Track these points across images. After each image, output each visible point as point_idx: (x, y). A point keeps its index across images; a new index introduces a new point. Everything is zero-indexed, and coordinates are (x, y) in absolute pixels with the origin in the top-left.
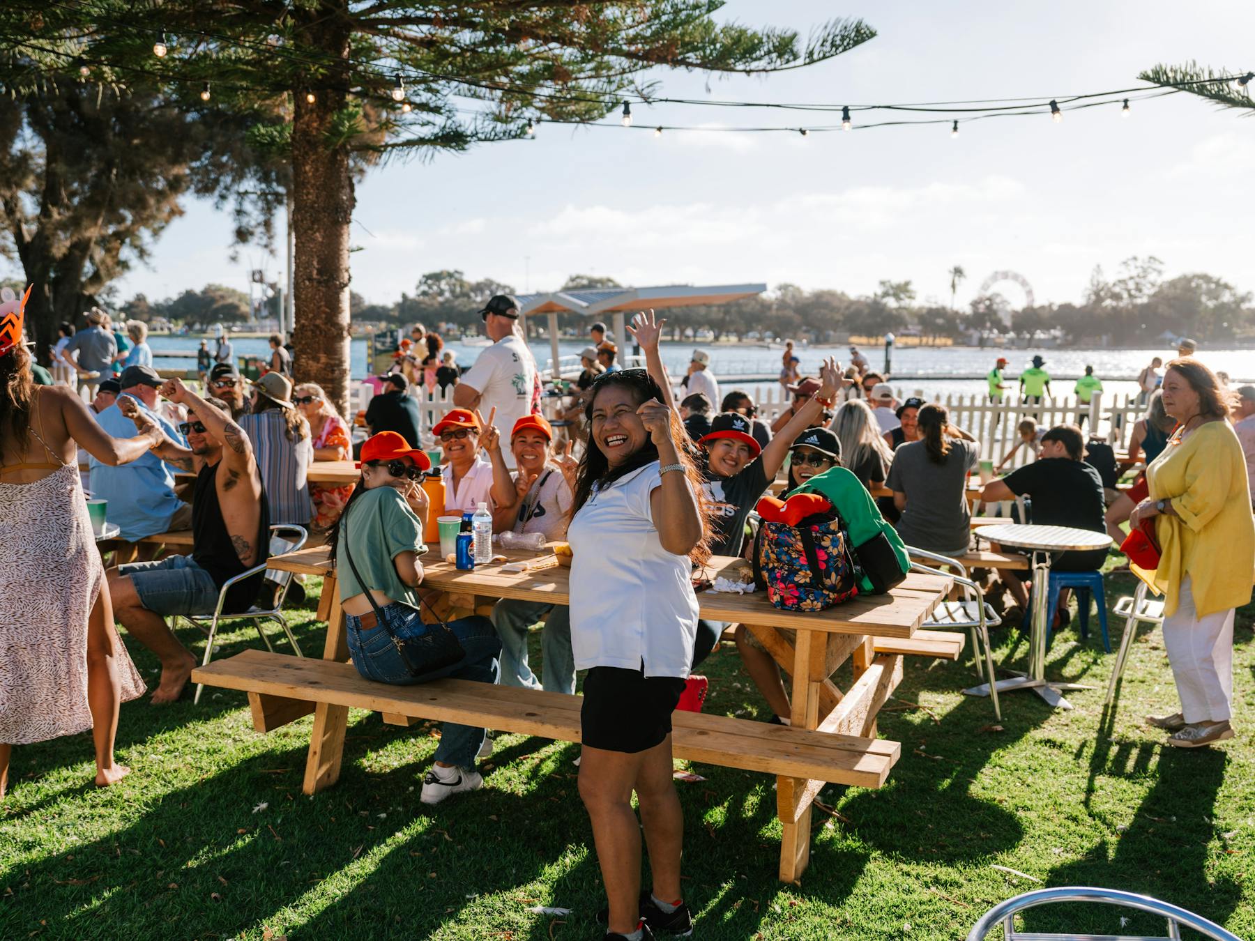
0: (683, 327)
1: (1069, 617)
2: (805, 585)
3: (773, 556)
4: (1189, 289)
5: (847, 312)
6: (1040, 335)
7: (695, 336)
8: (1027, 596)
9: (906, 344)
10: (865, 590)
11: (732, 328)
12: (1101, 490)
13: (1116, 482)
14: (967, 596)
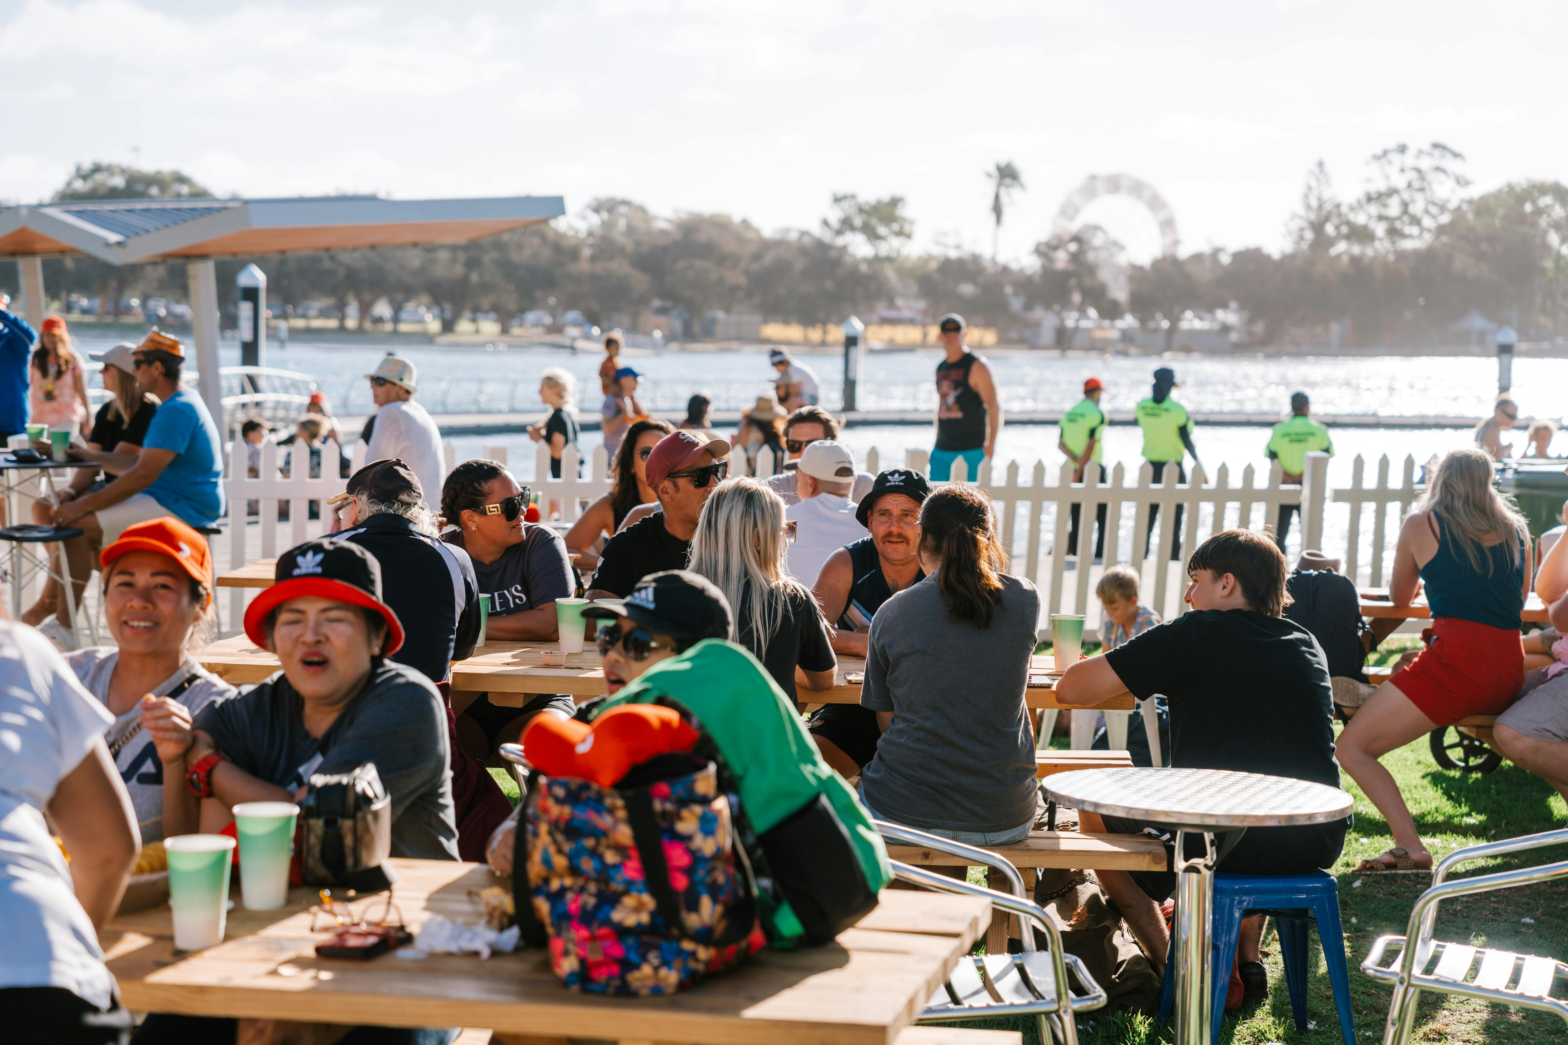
0: (367, 297)
1: (1264, 982)
2: (638, 931)
3: (560, 862)
4: (1522, 219)
5: (755, 267)
6: (1191, 321)
7: (396, 320)
8: (1167, 933)
9: (891, 341)
10: (782, 938)
11: (486, 302)
12: (1328, 683)
13: (1361, 661)
14: (1028, 939)
